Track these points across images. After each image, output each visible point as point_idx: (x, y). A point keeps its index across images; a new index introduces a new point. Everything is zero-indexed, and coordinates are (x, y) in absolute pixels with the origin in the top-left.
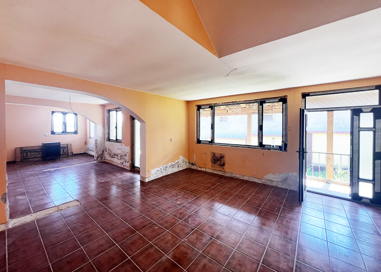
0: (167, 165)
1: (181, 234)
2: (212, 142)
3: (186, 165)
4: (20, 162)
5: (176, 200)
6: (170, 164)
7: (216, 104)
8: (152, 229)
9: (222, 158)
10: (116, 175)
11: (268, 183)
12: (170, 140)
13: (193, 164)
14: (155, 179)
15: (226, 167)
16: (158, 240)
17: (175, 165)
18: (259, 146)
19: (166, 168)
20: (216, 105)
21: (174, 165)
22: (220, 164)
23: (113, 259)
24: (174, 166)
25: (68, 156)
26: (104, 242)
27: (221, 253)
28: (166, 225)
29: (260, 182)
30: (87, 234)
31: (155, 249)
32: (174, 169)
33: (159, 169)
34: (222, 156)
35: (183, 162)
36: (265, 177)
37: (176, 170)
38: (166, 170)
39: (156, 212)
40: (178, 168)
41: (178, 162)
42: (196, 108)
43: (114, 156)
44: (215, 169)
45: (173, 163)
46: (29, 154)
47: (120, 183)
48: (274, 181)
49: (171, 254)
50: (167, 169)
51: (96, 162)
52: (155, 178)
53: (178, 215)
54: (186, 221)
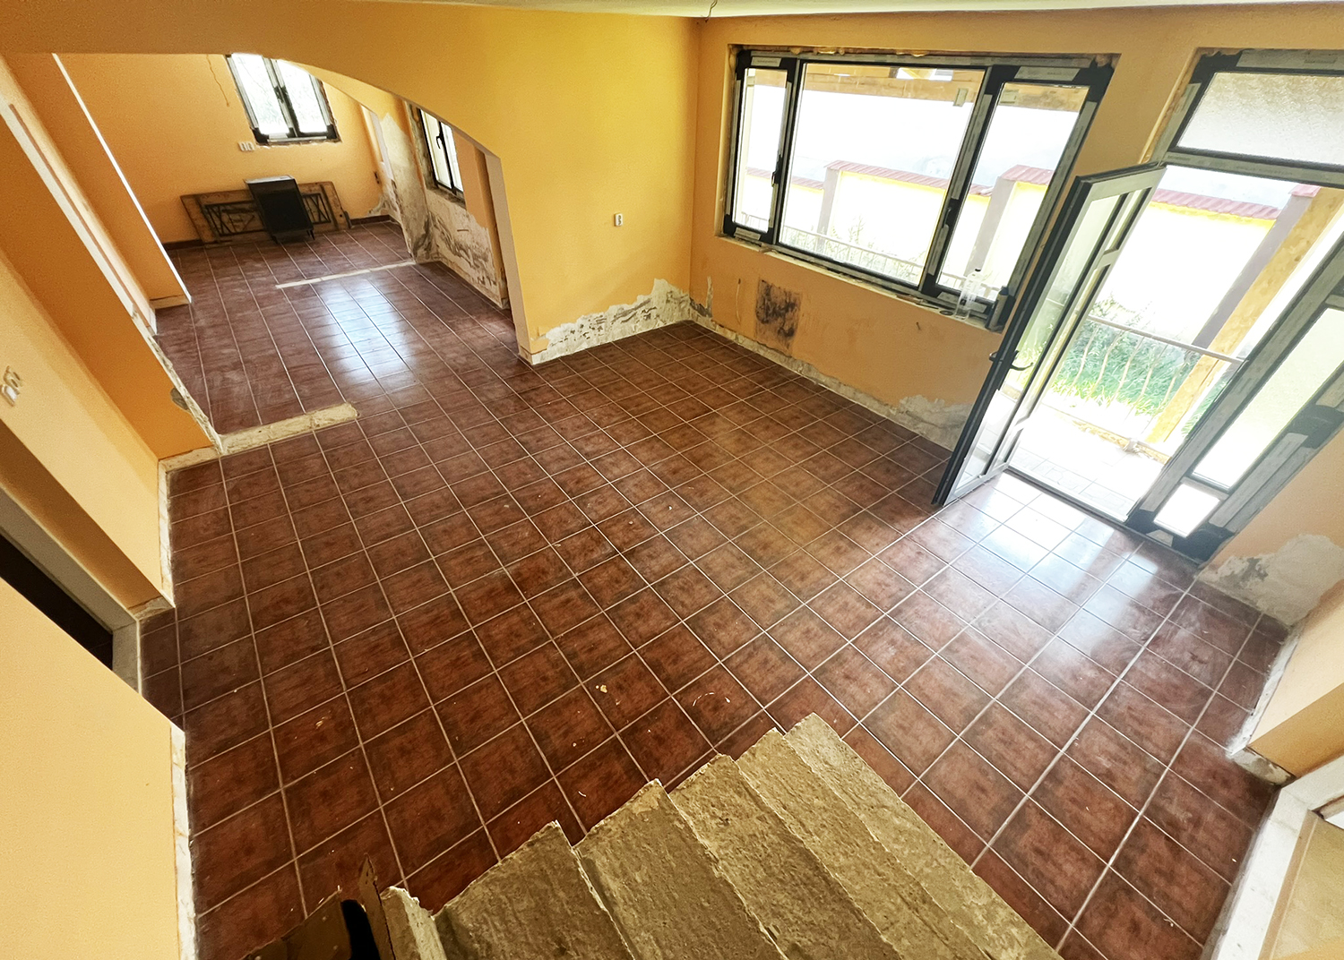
0: (602, 314)
1: (555, 531)
2: (770, 238)
3: (682, 310)
4: (214, 245)
5: (588, 439)
6: (614, 309)
7: (810, 50)
8: (497, 507)
9: (790, 309)
10: (460, 326)
11: (905, 422)
12: (612, 222)
13: (702, 311)
14: (562, 358)
15: (796, 341)
16: (500, 535)
17: (634, 312)
18: (920, 289)
19: (599, 322)
20: (810, 56)
21: (630, 311)
22: (782, 328)
23: (403, 554)
24: (631, 315)
25: (337, 230)
26: (394, 518)
27: (617, 586)
28: (531, 503)
29: (883, 413)
30: (364, 495)
31: (486, 550)
32: (631, 324)
33: (575, 327)
34: (792, 301)
35: (668, 301)
36: (903, 402)
37: (638, 327)
38: (600, 328)
39: (521, 465)
40: (649, 321)
41: (648, 301)
42: (728, 61)
43: (459, 249)
44: (764, 342)
45: (627, 307)
46: (225, 218)
47: (464, 360)
48: (923, 421)
49: (513, 568)
50: (603, 325)
51: (411, 263)
52: (563, 355)
53: (571, 485)
54: (582, 502)
